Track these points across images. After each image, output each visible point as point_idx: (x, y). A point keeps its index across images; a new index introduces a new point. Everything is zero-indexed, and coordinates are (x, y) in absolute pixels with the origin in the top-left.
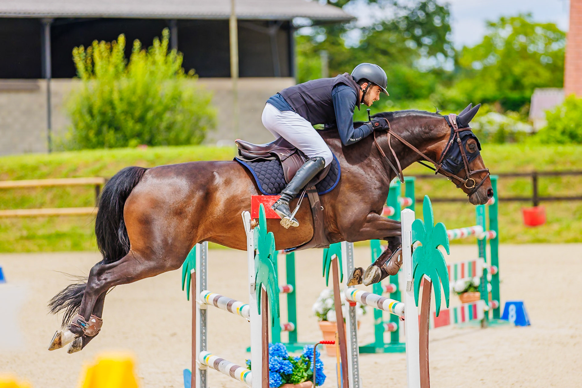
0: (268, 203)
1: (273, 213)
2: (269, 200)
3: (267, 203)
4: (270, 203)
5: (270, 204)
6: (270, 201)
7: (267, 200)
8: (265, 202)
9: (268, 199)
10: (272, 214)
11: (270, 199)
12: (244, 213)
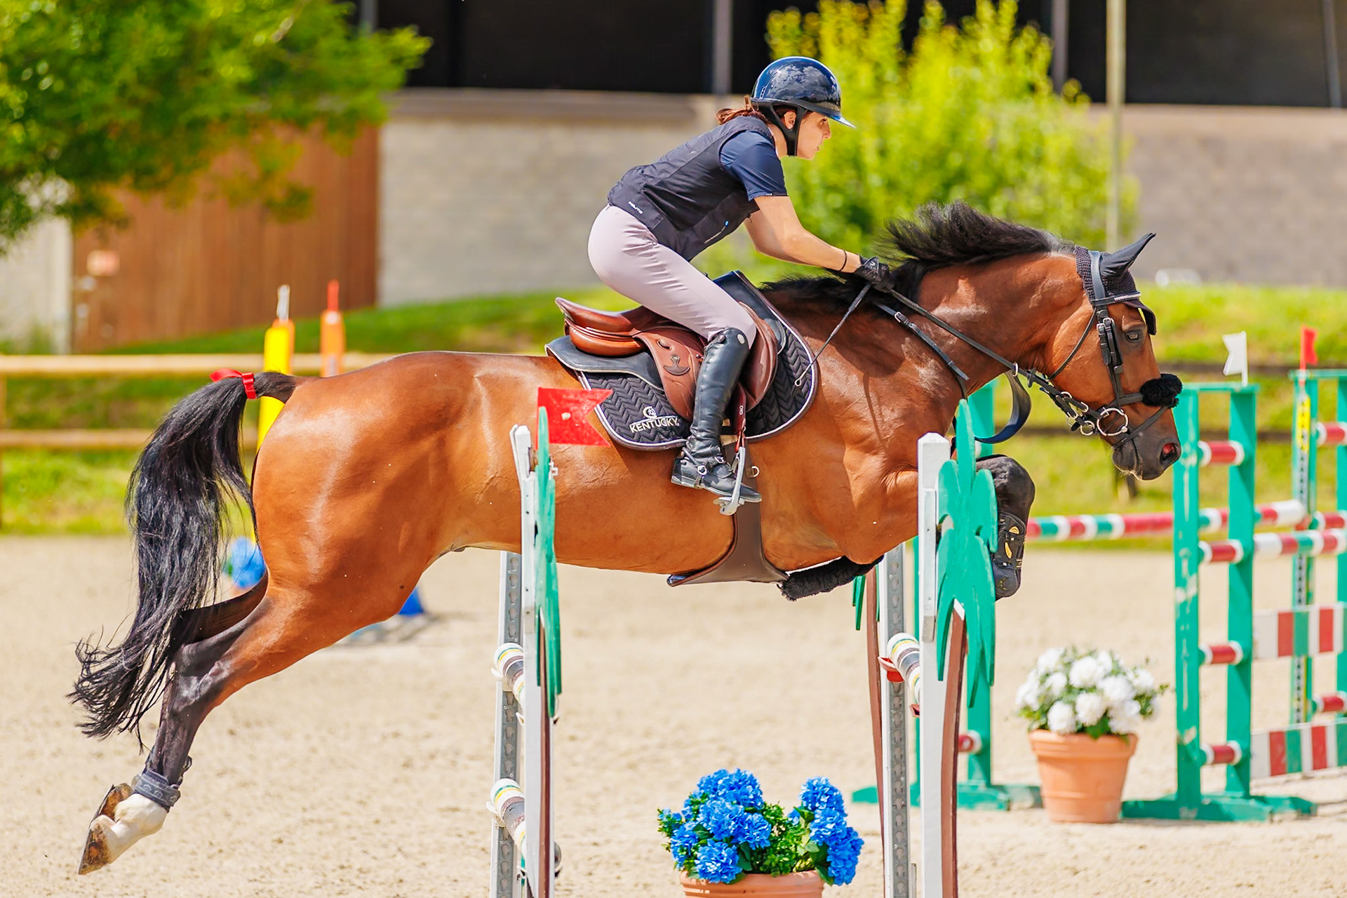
0: (579, 407)
1: (590, 433)
2: (581, 400)
3: (576, 408)
4: (584, 408)
5: (582, 411)
6: (582, 402)
7: (576, 399)
8: (571, 404)
9: (579, 396)
10: (588, 434)
11: (584, 398)
12: (516, 430)
